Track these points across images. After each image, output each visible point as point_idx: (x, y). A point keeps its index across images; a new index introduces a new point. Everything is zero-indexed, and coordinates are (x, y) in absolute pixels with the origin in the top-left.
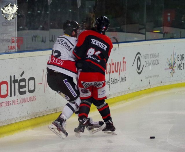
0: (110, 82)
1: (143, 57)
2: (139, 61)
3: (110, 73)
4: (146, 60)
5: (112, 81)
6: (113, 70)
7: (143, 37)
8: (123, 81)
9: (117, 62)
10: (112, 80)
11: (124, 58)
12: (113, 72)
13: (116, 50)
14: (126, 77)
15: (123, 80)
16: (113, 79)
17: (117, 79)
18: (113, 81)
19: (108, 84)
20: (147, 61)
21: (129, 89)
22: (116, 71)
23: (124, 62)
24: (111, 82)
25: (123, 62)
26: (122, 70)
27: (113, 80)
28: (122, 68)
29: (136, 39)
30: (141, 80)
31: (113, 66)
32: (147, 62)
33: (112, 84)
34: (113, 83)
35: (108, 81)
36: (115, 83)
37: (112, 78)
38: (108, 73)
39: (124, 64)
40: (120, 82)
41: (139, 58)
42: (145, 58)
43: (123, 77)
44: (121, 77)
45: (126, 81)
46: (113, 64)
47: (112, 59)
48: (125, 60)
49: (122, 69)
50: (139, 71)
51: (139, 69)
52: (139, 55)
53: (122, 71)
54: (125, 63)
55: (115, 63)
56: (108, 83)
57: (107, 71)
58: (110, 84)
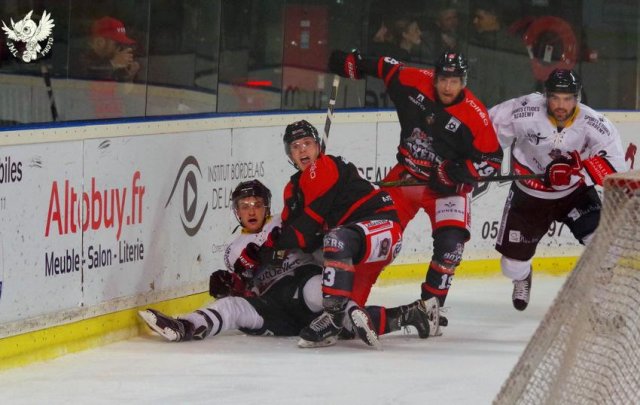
0: (84, 262)
1: (205, 173)
2: (190, 188)
3: (85, 228)
4: (217, 185)
5: (91, 257)
6: (96, 219)
7: (208, 101)
8: (131, 260)
9: (113, 191)
10: (92, 253)
11: (137, 176)
12: (96, 226)
13: (108, 146)
14: (142, 246)
15: (131, 253)
16: (96, 249)
17: (109, 251)
18: (95, 257)
19: (77, 269)
20: (220, 189)
21: (152, 286)
22: (109, 223)
23: (138, 191)
24: (89, 262)
25: (135, 190)
26: (128, 218)
27: (96, 253)
28: (127, 212)
29: (182, 109)
30: (199, 258)
31: (97, 202)
32: (222, 193)
33: (90, 267)
34: (96, 266)
35: (77, 256)
36: (104, 265)
37: (91, 248)
38: (79, 230)
39: (137, 196)
40: (121, 261)
41: (191, 179)
42: (212, 176)
43: (133, 243)
44: (123, 245)
45: (142, 258)
46: (96, 196)
47: (93, 180)
48: (139, 184)
49: (130, 214)
50: (192, 225)
51: (190, 215)
52: (191, 168)
53: (128, 223)
54: (142, 191)
55: (106, 192)
56: (78, 263)
57: (76, 223)
58: (86, 266)
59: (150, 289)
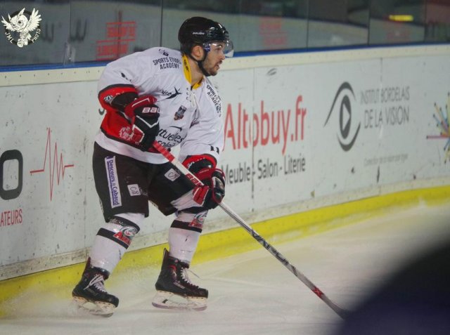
0: (254, 173)
1: (358, 97)
2: (345, 110)
3: (255, 143)
4: (368, 107)
5: (260, 169)
6: (265, 137)
7: (360, 34)
8: (295, 171)
9: (279, 113)
10: (261, 165)
11: (300, 99)
12: (264, 142)
13: (274, 73)
14: (303, 159)
15: (294, 166)
16: (264, 162)
17: (276, 164)
18: (263, 169)
19: (248, 179)
20: (371, 111)
21: (313, 194)
22: (275, 140)
23: (301, 112)
24: (259, 173)
25: (298, 112)
26: (292, 136)
27: (265, 166)
28: (291, 130)
29: (336, 40)
30: (353, 171)
31: (265, 122)
32: (373, 114)
33: (260, 178)
34: (265, 177)
35: (248, 168)
36: (271, 175)
37: (260, 161)
38: (250, 145)
39: (300, 117)
40: (286, 173)
41: (346, 102)
42: (365, 99)
43: (296, 157)
44: (288, 159)
45: (304, 170)
46: (265, 116)
47: (262, 103)
48: (301, 106)
49: (294, 132)
50: (347, 141)
51: (345, 133)
52: (345, 92)
53: (292, 139)
54: (304, 113)
55: (273, 113)
56: (248, 174)
57: (247, 139)
58: (256, 177)
59: (310, 197)
